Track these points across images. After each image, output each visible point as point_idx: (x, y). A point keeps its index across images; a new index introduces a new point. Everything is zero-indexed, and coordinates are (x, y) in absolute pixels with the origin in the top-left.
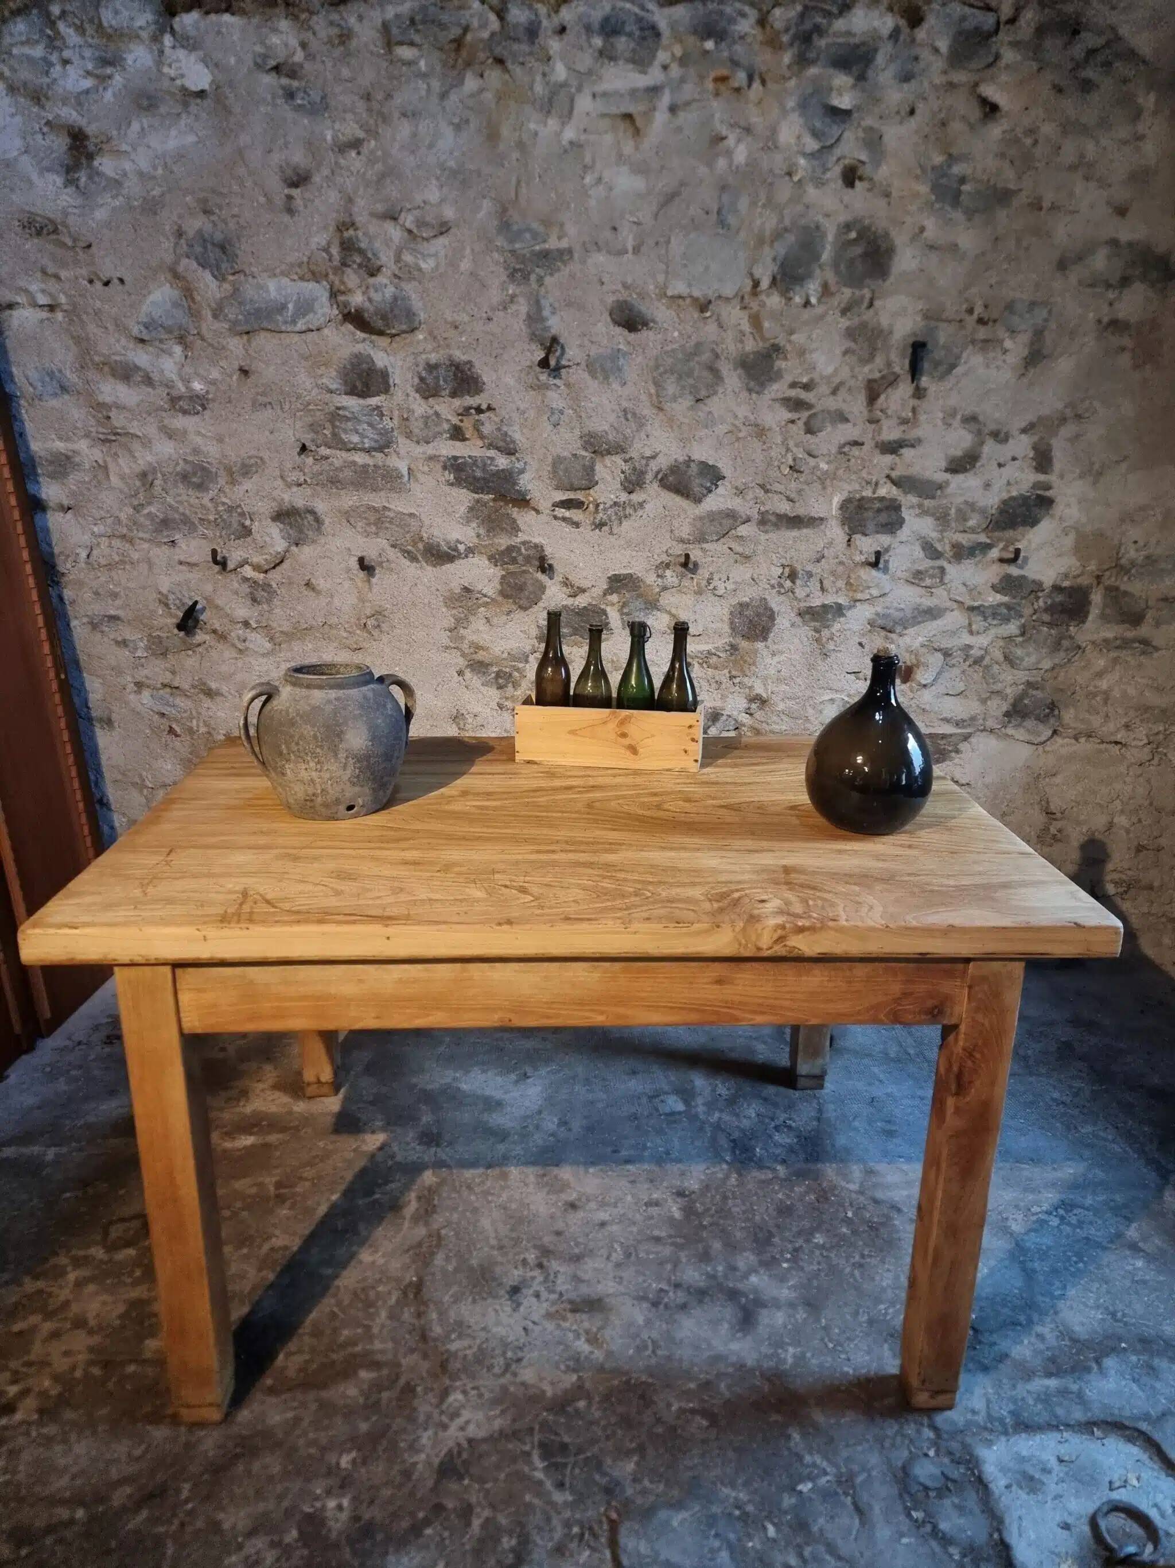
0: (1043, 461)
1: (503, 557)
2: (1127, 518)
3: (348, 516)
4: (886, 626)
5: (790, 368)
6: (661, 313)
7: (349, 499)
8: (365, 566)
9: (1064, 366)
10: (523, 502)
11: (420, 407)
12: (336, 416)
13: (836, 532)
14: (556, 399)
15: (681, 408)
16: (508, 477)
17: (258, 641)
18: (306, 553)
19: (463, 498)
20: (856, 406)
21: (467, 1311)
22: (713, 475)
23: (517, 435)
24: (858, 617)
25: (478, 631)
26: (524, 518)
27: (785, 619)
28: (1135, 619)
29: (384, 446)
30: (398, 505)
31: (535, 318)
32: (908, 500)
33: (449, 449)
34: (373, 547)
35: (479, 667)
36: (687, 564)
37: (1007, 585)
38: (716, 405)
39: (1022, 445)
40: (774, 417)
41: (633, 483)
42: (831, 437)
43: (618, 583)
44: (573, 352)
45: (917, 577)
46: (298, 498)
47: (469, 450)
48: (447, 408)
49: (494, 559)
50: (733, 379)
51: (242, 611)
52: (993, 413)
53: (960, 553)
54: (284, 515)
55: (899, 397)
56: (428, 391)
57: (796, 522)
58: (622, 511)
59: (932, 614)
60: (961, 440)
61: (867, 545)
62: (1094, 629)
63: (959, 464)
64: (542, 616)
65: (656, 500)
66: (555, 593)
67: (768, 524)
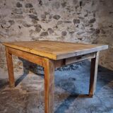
0: (94, 15)
1: (36, 26)
3: (17, 22)
4: (79, 34)
5: (68, 5)
7: (17, 20)
8: (20, 27)
10: (38, 20)
12: (16, 10)
13: (73, 23)
14: (41, 8)
15: (55, 9)
16: (36, 17)
17: (7, 37)
18: (12, 26)
19: (31, 19)
20: (74, 9)
21: (32, 110)
22: (59, 17)
23: (37, 12)
24: (76, 33)
25: (33, 35)
26: (38, 22)
27: (68, 33)
28: (104, 33)
30: (24, 20)
32: (80, 20)
33: (29, 14)
36: (57, 27)
37: (91, 29)
38: (60, 9)
39: (92, 14)
40: (66, 10)
41: (50, 18)
43: (49, 29)
44: (43, 2)
45: (82, 28)
46: (12, 19)
48: (29, 9)
50: (61, 6)
51: (5, 33)
52: (89, 10)
53: (86, 26)
54: (10, 21)
55: (79, 8)
56: (26, 7)
57: (68, 22)
58: (49, 21)
59: (83, 32)
60: (86, 13)
61: (76, 25)
62: (100, 34)
63: (86, 16)
64: (40, 33)
65: (53, 20)
66: (42, 31)
67: (66, 22)
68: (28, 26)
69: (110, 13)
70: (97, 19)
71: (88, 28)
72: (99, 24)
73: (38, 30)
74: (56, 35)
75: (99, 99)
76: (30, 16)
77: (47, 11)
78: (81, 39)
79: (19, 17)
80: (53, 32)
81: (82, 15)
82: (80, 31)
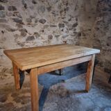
0: (77, 20)
1: (21, 30)
2: (84, 26)
4: (63, 37)
5: (52, 9)
6: (38, 2)
8: (3, 32)
10: (23, 24)
11: (9, 12)
13: (58, 27)
14: (26, 11)
15: (41, 13)
16: (21, 21)
19: (15, 23)
20: (59, 14)
22: (45, 21)
24: (61, 36)
25: (19, 40)
26: (23, 26)
28: (85, 35)
29: (4, 16)
30: (7, 24)
31: (23, 1)
32: (65, 24)
34: (4, 30)
35: (19, 44)
36: (43, 31)
38: (45, 13)
39: (75, 18)
41: (36, 22)
42: (57, 17)
43: (35, 33)
44: (28, 6)
45: (66, 32)
48: (12, 12)
49: (20, 31)
50: (46, 10)
52: (72, 15)
53: (70, 29)
55: (63, 13)
56: (9, 10)
57: (54, 26)
58: (35, 25)
59: (67, 36)
60: (69, 18)
61: (62, 29)
62: (82, 37)
63: (70, 20)
64: (26, 37)
65: (39, 24)
66: (28, 35)
67: (51, 26)
68: (13, 30)
69: (89, 17)
70: (79, 23)
71: (71, 32)
72: (81, 28)
73: (23, 35)
74: (42, 38)
75: (92, 100)
76: (15, 20)
77: (32, 15)
78: (65, 42)
80: (39, 36)
82: (65, 34)
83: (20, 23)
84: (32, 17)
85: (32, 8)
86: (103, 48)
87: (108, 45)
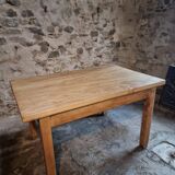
0: (114, 25)
3: (11, 39)
4: (97, 50)
5: (81, 12)
7: (11, 36)
8: (16, 48)
9: (115, 12)
10: (43, 35)
11: (23, 19)
13: (90, 36)
14: (47, 17)
15: (66, 18)
16: (40, 30)
19: (32, 34)
20: (91, 17)
22: (72, 29)
23: (40, 23)
24: (94, 49)
26: (43, 37)
27: (84, 51)
28: (125, 46)
29: (16, 26)
30: (20, 36)
31: (41, 3)
32: (99, 32)
34: (17, 44)
35: (39, 63)
36: (70, 43)
37: (111, 43)
38: (71, 18)
39: (111, 23)
40: (80, 19)
43: (60, 47)
44: (48, 9)
45: (100, 43)
47: (33, 26)
49: (39, 44)
52: (108, 18)
53: (106, 39)
55: (96, 16)
57: (84, 35)
58: (60, 36)
59: (102, 48)
61: (94, 38)
62: (121, 48)
63: (105, 26)
67: (81, 36)
68: (29, 45)
69: (130, 20)
70: (117, 29)
71: (107, 42)
72: (120, 36)
73: (44, 50)
74: (70, 54)
76: (32, 30)
77: (55, 21)
78: (100, 56)
79: (13, 32)
80: (65, 50)
81: (101, 26)
82: (99, 46)
83: (38, 33)
84: (54, 25)
85: (54, 12)
86: (150, 61)
87: (156, 57)
